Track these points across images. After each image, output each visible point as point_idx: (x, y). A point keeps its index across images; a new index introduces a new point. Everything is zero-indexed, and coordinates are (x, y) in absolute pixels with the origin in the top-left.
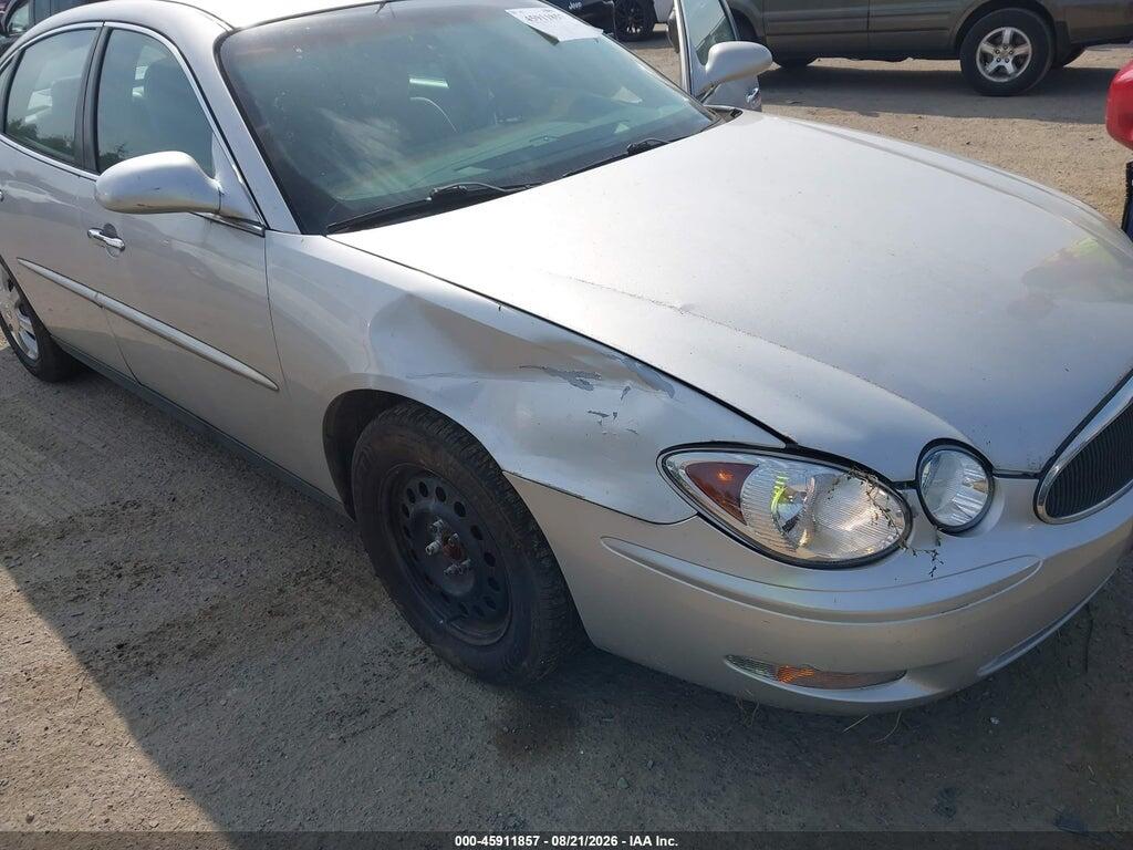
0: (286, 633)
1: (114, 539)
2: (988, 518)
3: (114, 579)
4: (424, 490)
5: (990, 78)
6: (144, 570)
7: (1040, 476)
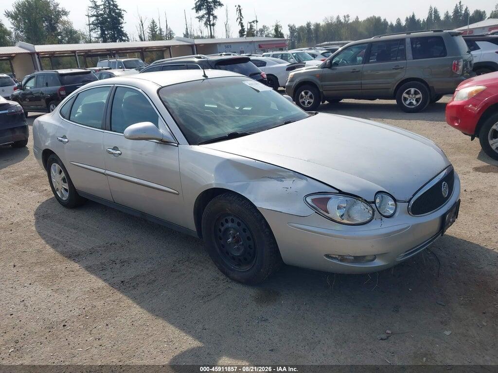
0: (179, 277)
1: (111, 253)
2: (395, 214)
3: (114, 265)
4: (227, 221)
5: (407, 106)
6: (124, 262)
7: (409, 202)
